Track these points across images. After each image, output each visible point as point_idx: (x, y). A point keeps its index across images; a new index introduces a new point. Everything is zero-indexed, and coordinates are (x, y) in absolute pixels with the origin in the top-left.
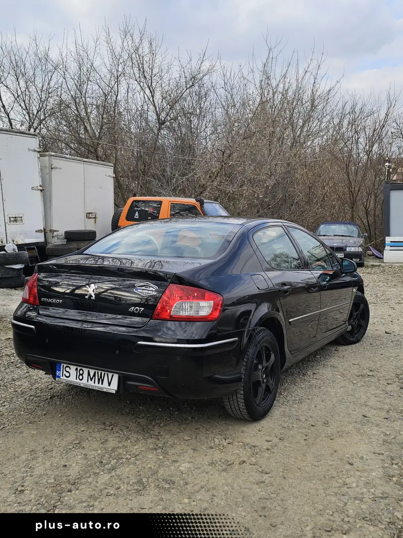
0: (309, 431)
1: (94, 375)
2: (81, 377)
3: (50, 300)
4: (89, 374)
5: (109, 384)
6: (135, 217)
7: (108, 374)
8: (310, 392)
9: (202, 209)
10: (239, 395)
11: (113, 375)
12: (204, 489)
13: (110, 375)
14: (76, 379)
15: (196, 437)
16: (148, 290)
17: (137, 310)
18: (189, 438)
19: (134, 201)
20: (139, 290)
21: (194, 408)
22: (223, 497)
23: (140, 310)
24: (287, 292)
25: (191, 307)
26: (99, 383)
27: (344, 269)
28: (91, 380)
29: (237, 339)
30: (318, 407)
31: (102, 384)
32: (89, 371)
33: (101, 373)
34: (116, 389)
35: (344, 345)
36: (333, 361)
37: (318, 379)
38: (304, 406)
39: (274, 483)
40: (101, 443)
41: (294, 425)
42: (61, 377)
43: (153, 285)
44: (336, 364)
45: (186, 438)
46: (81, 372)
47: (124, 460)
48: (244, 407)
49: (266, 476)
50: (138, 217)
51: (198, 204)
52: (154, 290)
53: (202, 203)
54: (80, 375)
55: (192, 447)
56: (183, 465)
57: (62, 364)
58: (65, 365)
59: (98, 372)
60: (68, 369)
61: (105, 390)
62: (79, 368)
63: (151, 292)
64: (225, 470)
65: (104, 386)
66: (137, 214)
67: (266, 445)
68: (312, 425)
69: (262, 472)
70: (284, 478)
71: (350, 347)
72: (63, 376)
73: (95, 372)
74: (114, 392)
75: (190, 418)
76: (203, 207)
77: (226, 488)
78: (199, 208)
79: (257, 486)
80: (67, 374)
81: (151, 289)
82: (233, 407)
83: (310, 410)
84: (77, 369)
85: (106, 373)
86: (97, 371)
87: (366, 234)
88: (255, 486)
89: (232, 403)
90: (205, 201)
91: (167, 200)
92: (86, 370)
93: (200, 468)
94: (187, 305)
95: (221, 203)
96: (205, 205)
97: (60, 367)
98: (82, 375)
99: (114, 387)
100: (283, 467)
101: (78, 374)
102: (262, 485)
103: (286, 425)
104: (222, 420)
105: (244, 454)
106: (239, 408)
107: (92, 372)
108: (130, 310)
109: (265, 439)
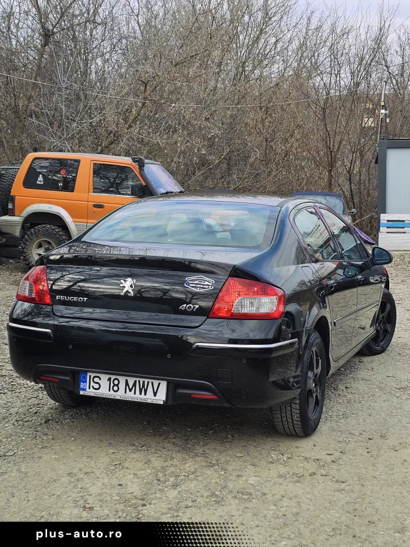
0: (369, 444)
1: (135, 385)
2: (116, 388)
3: (70, 298)
4: (127, 384)
5: (155, 394)
6: (38, 182)
7: (152, 383)
8: (350, 406)
9: (142, 172)
10: (293, 405)
11: (159, 384)
12: (286, 498)
13: (156, 383)
14: (110, 391)
15: (248, 453)
16: (203, 285)
17: (190, 307)
18: (241, 455)
19: (36, 158)
20: (191, 285)
21: (228, 427)
22: (310, 503)
23: (194, 307)
24: (332, 287)
25: (252, 303)
26: (141, 394)
27: (376, 259)
28: (130, 390)
29: (297, 339)
30: (367, 421)
31: (145, 394)
32: (127, 380)
33: (144, 382)
34: (164, 399)
35: (369, 356)
36: (362, 374)
37: (354, 393)
38: (352, 421)
39: (354, 490)
40: (146, 463)
41: (350, 440)
42: (87, 389)
43: (208, 279)
44: (367, 377)
45: (238, 455)
46: (116, 382)
47: (182, 477)
48: (299, 419)
49: (343, 486)
50: (42, 183)
51: (135, 167)
52: (210, 284)
53: (141, 165)
54: (114, 385)
55: (250, 463)
56: (251, 479)
57: (89, 374)
58: (93, 375)
59: (139, 381)
60: (96, 380)
61: (149, 401)
62: (113, 377)
63: (207, 287)
64: (298, 481)
65: (149, 397)
66: (40, 178)
67: (329, 459)
68: (369, 439)
69: (337, 481)
70: (362, 485)
71: (376, 358)
72: (89, 388)
73: (136, 381)
74: (162, 403)
75: (230, 436)
76: (143, 170)
77: (308, 496)
78: (137, 171)
79: (339, 493)
80: (97, 386)
81: (207, 283)
82: (284, 419)
83: (360, 424)
84: (109, 379)
85: (150, 381)
86: (137, 379)
87: (354, 210)
88: (336, 493)
89: (284, 415)
90: (146, 161)
91: (87, 160)
92: (122, 380)
93: (271, 481)
94: (247, 302)
95: (163, 164)
96: (146, 167)
97: (85, 378)
98: (117, 385)
99: (161, 398)
100: (357, 477)
101: (112, 385)
102: (343, 492)
103: (341, 439)
104: (267, 436)
105: (311, 467)
106: (292, 420)
107: (131, 381)
108: (180, 308)
109: (326, 453)
